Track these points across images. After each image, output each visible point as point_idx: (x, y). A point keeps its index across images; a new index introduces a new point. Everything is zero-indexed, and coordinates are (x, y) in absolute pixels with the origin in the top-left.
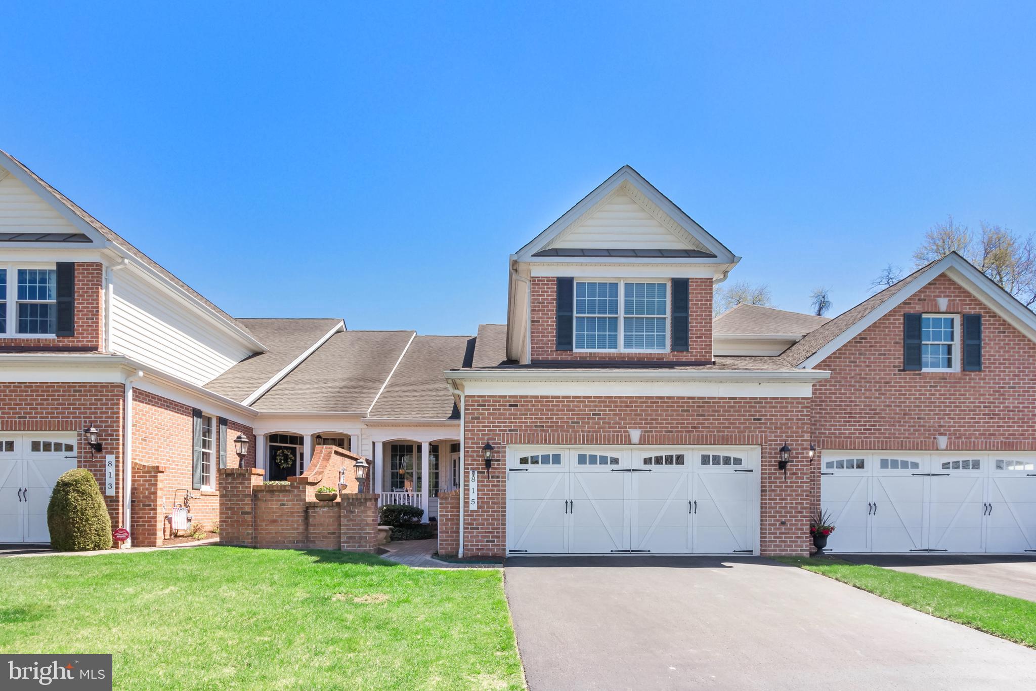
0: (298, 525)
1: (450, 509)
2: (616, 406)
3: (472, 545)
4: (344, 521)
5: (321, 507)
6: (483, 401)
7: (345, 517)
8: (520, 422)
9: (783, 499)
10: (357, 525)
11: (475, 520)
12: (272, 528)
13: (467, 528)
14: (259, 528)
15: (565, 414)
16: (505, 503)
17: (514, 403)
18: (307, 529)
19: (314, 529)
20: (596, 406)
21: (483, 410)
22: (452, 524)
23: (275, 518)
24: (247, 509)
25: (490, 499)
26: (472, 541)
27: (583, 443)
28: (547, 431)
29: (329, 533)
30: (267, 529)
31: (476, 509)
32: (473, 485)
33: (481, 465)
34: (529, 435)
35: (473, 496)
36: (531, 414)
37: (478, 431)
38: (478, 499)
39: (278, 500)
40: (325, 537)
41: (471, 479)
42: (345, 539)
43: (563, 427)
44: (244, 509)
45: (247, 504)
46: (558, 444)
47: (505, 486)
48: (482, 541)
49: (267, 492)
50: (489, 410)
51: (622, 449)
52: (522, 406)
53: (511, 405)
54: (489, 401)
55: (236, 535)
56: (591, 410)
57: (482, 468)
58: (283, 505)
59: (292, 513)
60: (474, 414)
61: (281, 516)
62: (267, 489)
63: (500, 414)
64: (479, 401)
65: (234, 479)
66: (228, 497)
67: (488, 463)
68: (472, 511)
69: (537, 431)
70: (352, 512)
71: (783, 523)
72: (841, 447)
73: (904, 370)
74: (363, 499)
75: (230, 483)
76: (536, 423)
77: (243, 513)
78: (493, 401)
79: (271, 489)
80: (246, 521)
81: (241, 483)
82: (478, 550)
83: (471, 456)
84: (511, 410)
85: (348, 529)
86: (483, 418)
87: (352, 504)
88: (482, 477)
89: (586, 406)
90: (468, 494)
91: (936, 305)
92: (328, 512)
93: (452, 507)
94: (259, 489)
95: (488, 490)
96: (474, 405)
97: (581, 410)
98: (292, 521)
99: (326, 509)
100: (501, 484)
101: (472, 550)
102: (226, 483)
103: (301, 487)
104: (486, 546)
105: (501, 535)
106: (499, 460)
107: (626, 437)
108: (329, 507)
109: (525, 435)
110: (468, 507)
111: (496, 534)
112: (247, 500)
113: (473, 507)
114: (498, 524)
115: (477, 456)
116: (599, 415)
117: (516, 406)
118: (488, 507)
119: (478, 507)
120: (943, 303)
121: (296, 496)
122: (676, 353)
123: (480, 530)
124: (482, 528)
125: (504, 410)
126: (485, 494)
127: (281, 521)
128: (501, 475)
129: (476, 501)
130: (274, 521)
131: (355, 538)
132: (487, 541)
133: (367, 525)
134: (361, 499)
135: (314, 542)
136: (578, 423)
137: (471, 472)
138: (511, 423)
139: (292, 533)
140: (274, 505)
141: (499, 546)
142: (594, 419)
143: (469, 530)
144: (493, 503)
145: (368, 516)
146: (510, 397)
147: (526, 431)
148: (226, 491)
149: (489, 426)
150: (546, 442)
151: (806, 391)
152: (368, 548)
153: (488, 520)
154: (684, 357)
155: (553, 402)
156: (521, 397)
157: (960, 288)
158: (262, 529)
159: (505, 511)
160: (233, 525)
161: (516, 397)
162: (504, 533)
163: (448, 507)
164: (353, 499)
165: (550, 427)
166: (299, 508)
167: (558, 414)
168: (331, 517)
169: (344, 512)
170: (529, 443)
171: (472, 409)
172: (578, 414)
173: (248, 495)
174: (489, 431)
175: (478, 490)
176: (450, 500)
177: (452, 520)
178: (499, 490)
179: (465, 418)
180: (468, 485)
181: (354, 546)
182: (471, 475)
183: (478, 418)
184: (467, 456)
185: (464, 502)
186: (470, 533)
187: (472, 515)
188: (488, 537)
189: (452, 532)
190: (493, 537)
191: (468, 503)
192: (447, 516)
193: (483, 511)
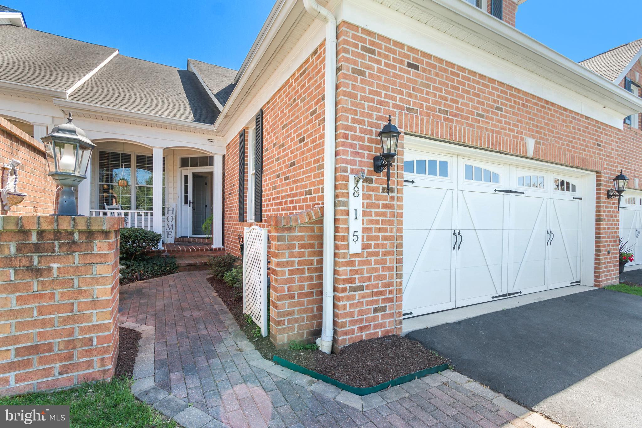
1: (297, 250)
2: (515, 102)
3: (352, 323)
6: (372, 43)
8: (421, 99)
9: (608, 229)
10: (59, 308)
11: (357, 272)
13: (344, 290)
15: (471, 99)
17: (414, 60)
20: (499, 96)
21: (370, 59)
25: (380, 230)
26: (352, 314)
28: (452, 121)
31: (359, 251)
32: (355, 204)
33: (369, 165)
34: (432, 124)
35: (356, 226)
36: (434, 89)
38: (364, 230)
41: (351, 192)
43: (468, 119)
47: (401, 207)
48: (369, 312)
50: (379, 63)
52: (424, 70)
53: (409, 65)
54: (379, 47)
56: (494, 101)
57: (369, 172)
60: (355, 63)
63: (395, 76)
64: (364, 40)
68: (352, 255)
69: (440, 118)
74: (80, 232)
76: (440, 103)
78: (386, 48)
82: (361, 329)
83: (352, 146)
84: (409, 73)
88: (369, 189)
89: (490, 93)
90: (346, 222)
93: (302, 246)
95: (377, 214)
96: (355, 46)
97: (485, 98)
100: (395, 202)
101: (353, 331)
104: (374, 319)
105: (394, 295)
107: (523, 145)
109: (427, 124)
110: (347, 247)
111: (388, 296)
113: (355, 247)
114: (391, 277)
115: (360, 147)
116: (501, 110)
117: (416, 67)
118: (377, 246)
119: (365, 247)
123: (365, 291)
124: (368, 287)
125: (400, 70)
126: (371, 222)
128: (397, 188)
129: (360, 234)
132: (375, 311)
133: (95, 303)
134: (71, 233)
136: (483, 116)
137: (352, 177)
138: (410, 95)
141: (392, 315)
142: (497, 114)
143: (347, 293)
144: (385, 238)
145: (96, 281)
146: (410, 49)
147: (428, 115)
149: (380, 94)
151: (621, 124)
153: (377, 270)
155: (458, 75)
156: (424, 54)
159: (400, 253)
161: (416, 51)
163: (293, 247)
164: (41, 233)
165: (456, 116)
167: (463, 97)
171: (354, 53)
172: (483, 104)
174: (379, 102)
175: (364, 214)
176: (297, 233)
177: (302, 271)
178: (392, 215)
179: (338, 69)
180: (345, 204)
181: (48, 372)
182: (352, 184)
183: (362, 73)
184: (343, 144)
185: (335, 238)
186: (349, 298)
187: (351, 263)
188: (376, 302)
189: (301, 295)
190: (384, 300)
191: (345, 239)
192: (292, 263)
193: (370, 254)
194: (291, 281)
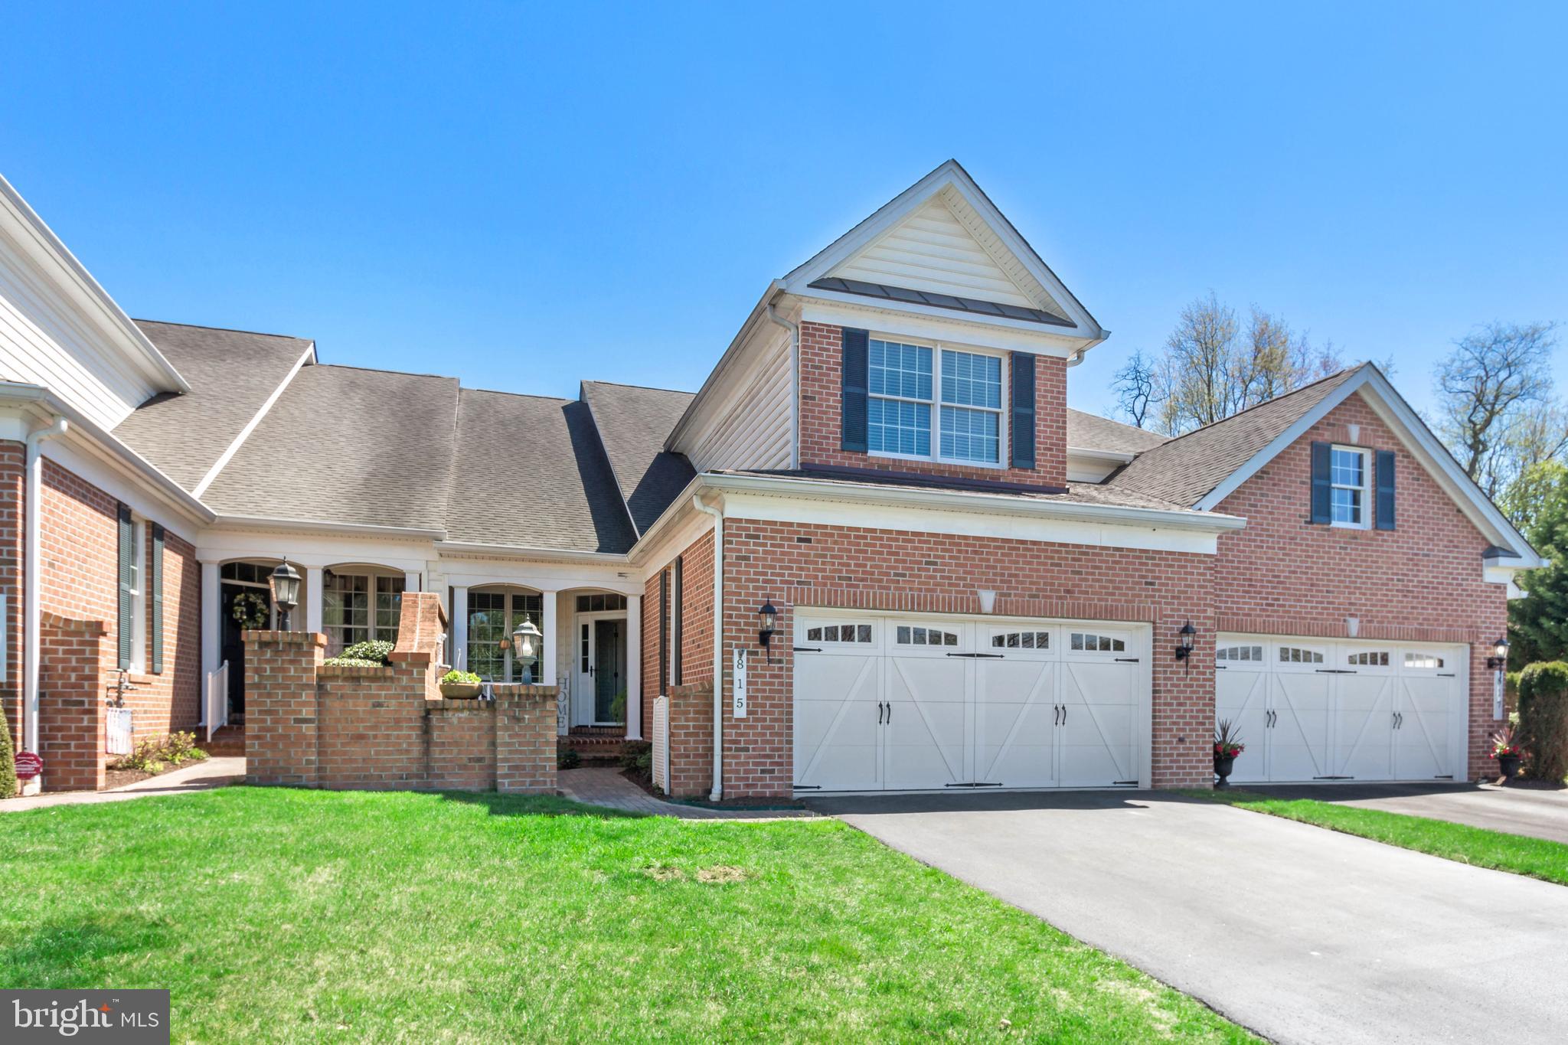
0: (410, 744)
2: (959, 551)
3: (737, 779)
4: (502, 736)
5: (457, 710)
6: (756, 529)
7: (506, 728)
8: (815, 570)
9: (1180, 704)
10: (528, 743)
11: (742, 735)
12: (356, 750)
13: (730, 749)
14: (329, 750)
15: (884, 560)
16: (791, 706)
17: (805, 535)
18: (427, 752)
19: (442, 752)
20: (930, 549)
21: (755, 544)
22: (695, 742)
23: (361, 731)
24: (307, 712)
25: (767, 698)
26: (737, 772)
27: (913, 610)
28: (857, 586)
29: (470, 759)
30: (345, 753)
31: (744, 716)
32: (740, 674)
33: (753, 639)
34: (830, 591)
35: (740, 693)
36: (832, 557)
37: (747, 580)
38: (749, 698)
39: (368, 697)
40: (464, 767)
41: (736, 664)
42: (506, 771)
43: (881, 581)
44: (300, 712)
45: (305, 704)
46: (875, 608)
47: (791, 677)
48: (755, 771)
49: (346, 679)
50: (765, 545)
51: (963, 621)
52: (819, 541)
53: (800, 540)
54: (765, 530)
55: (281, 764)
56: (923, 556)
57: (755, 646)
58: (380, 705)
59: (397, 721)
60: (740, 551)
61: (375, 727)
62: (347, 674)
63: (783, 553)
64: (748, 529)
65: (277, 652)
66: (265, 688)
67: (764, 637)
68: (739, 719)
69: (841, 585)
70: (519, 720)
71: (1181, 740)
72: (1240, 629)
73: (1311, 522)
74: (540, 696)
75: (268, 661)
76: (840, 571)
77: (297, 721)
78: (772, 531)
79: (355, 674)
80: (305, 736)
81: (292, 662)
82: (748, 786)
83: (736, 624)
84: (800, 547)
85: (510, 752)
86: (756, 559)
87: (518, 705)
88: (754, 661)
89: (916, 548)
90: (731, 690)
91: (1347, 435)
92: (470, 720)
93: (695, 712)
94: (329, 673)
95: (763, 683)
96: (740, 536)
97: (908, 554)
98: (398, 737)
99: (465, 714)
100: (784, 673)
101: (738, 787)
102: (259, 660)
103: (415, 671)
104: (761, 779)
105: (784, 760)
106: (781, 633)
107: (974, 601)
108: (471, 709)
109: (823, 592)
110: (732, 712)
111: (776, 760)
112: (307, 696)
113: (740, 712)
114: (780, 742)
115: (746, 624)
116: (935, 563)
117: (809, 541)
118: (764, 713)
119: (749, 713)
120: (1354, 432)
121: (404, 688)
122: (1017, 471)
123: (751, 752)
124: (754, 749)
125: (789, 547)
126: (757, 691)
127: (375, 737)
128: (784, 658)
129: (744, 702)
130: (361, 737)
131: (524, 768)
132: (763, 771)
134: (534, 696)
135: (442, 776)
136: (904, 575)
137: (736, 652)
138: (801, 569)
139: (396, 760)
140: (362, 707)
141: (781, 779)
142: (928, 570)
143: (733, 753)
144: (772, 706)
145: (549, 728)
146: (800, 525)
147: (825, 585)
148: (260, 676)
149: (765, 574)
150: (855, 604)
151: (1209, 545)
152: (548, 786)
153: (764, 734)
154: (1029, 478)
155: (865, 538)
156: (817, 526)
157: (1372, 413)
158: (333, 753)
159: (790, 720)
160: (274, 745)
161: (808, 526)
162: (790, 756)
164: (520, 696)
165: (862, 580)
166: (413, 711)
167: (873, 559)
168: (474, 729)
169: (502, 720)
170: (829, 605)
171: (738, 543)
172: (904, 561)
173: (308, 686)
174: (765, 581)
175: (749, 683)
176: (692, 701)
177: (697, 735)
178: (781, 684)
179: (724, 558)
180: (731, 675)
181: (523, 783)
182: (736, 657)
183: (746, 558)
184: (728, 623)
185: (723, 705)
186: (734, 757)
187: (737, 727)
188: (764, 764)
189: (696, 756)
190: (772, 764)
191: (731, 705)
192: (688, 727)
193: (756, 720)
194: (686, 742)
